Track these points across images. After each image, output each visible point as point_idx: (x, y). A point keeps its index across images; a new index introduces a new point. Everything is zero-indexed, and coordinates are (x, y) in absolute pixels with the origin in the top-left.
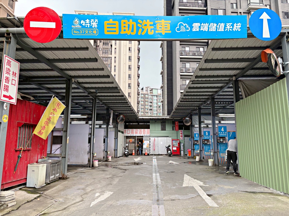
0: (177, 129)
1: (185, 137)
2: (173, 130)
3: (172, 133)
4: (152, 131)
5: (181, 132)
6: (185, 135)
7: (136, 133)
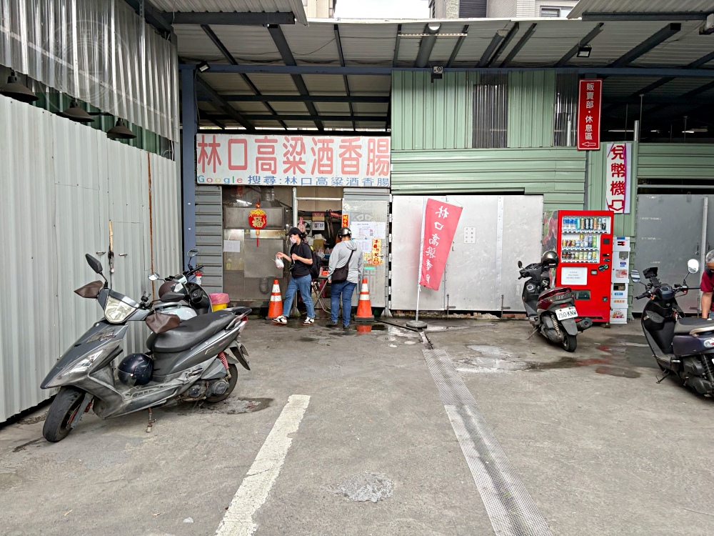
0: (589, 137)
1: (640, 191)
2: (559, 140)
3: (551, 165)
4: (403, 151)
5: (618, 161)
6: (640, 181)
7: (295, 165)
